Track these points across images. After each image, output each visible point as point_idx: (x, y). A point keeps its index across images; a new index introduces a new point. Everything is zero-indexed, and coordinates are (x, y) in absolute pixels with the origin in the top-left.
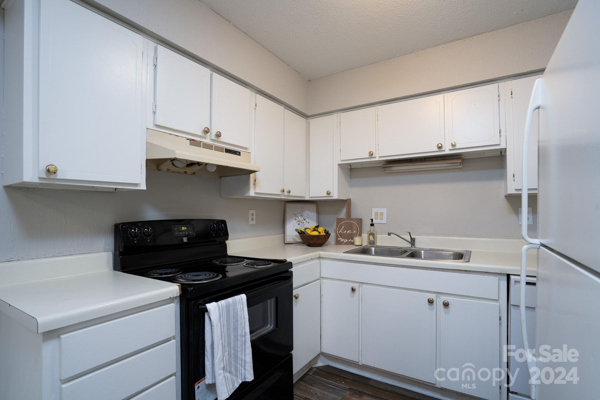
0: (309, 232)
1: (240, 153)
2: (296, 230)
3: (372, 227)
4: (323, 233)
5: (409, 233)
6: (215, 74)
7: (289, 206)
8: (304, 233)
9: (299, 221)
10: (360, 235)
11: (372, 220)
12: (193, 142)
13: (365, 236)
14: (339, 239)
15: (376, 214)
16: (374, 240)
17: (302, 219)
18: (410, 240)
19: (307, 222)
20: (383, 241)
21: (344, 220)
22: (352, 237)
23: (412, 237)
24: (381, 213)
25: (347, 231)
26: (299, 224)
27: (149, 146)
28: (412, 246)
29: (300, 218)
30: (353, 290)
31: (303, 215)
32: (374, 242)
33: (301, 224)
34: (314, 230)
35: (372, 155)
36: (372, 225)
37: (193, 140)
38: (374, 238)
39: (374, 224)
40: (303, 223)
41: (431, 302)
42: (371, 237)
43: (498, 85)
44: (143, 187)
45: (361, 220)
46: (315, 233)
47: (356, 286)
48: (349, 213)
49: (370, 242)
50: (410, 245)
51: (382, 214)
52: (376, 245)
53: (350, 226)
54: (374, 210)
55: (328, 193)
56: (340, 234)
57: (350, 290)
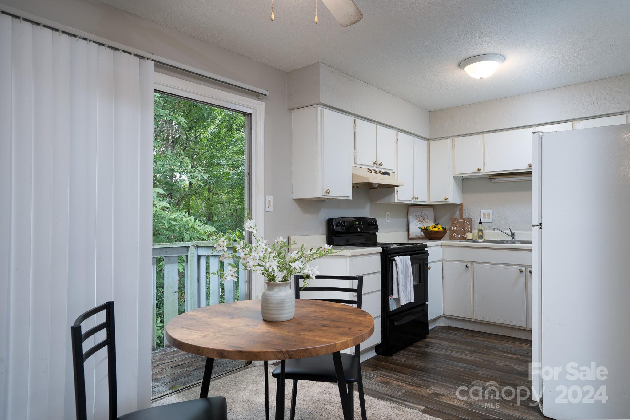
0: (430, 228)
1: (389, 173)
2: (419, 228)
3: (481, 225)
4: (441, 229)
5: (510, 228)
6: (379, 127)
7: (411, 209)
8: (427, 230)
9: (420, 221)
10: (471, 231)
11: (481, 219)
12: (369, 171)
13: (475, 232)
14: (454, 235)
15: (484, 215)
16: (481, 234)
17: (422, 219)
18: (510, 234)
19: (426, 222)
20: (489, 235)
21: (458, 220)
22: (464, 233)
23: (512, 232)
24: (487, 214)
25: (460, 228)
26: (420, 224)
27: (353, 175)
28: (512, 238)
29: (420, 219)
30: (467, 267)
31: (423, 216)
32: (482, 236)
33: (421, 223)
34: (435, 227)
35: (480, 170)
36: (481, 223)
37: (369, 169)
38: (482, 233)
39: (482, 223)
40: (423, 223)
41: (521, 271)
42: (480, 233)
43: (572, 124)
44: (351, 198)
45: (472, 219)
46: (436, 229)
47: (468, 264)
48: (461, 215)
49: (479, 236)
50: (510, 238)
51: (489, 215)
52: (484, 238)
53: (462, 225)
54: (483, 212)
55: (446, 199)
56: (455, 231)
57: (465, 267)
